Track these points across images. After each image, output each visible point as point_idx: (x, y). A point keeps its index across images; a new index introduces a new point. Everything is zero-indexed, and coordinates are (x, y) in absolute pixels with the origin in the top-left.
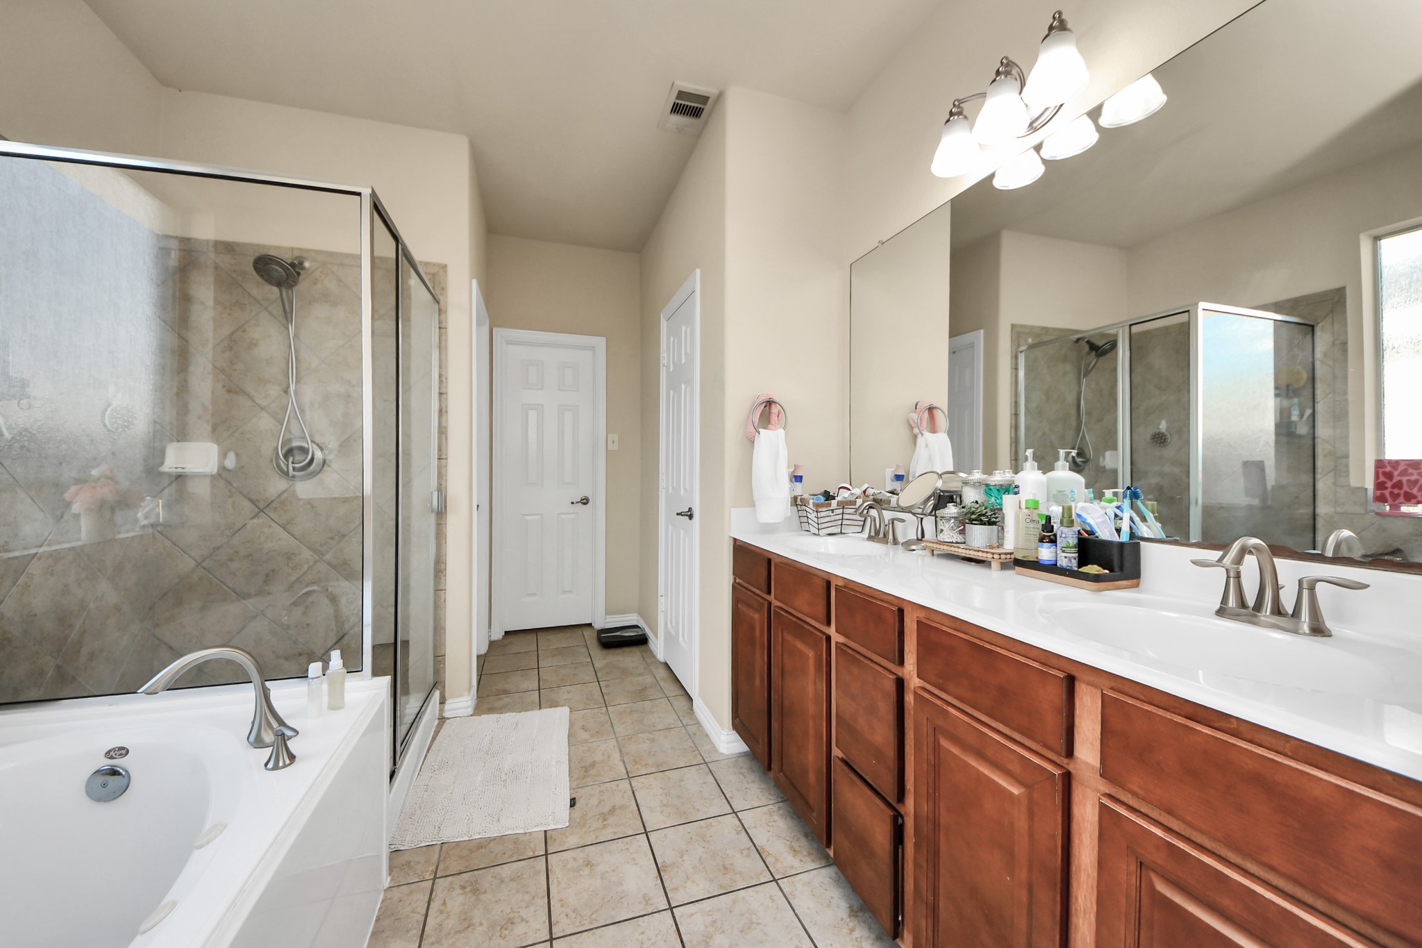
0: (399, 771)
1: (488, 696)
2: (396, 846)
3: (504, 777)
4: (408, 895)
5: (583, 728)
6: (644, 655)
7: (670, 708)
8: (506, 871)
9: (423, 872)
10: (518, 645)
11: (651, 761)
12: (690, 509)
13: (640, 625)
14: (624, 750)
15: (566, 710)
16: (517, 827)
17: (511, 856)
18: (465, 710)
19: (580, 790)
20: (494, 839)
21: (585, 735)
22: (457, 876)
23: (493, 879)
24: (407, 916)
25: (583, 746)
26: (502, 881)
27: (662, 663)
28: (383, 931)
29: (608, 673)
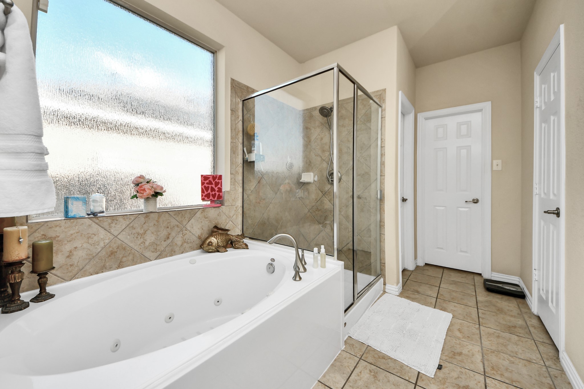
0: (356, 304)
1: (408, 290)
2: (350, 335)
3: (405, 332)
4: (349, 358)
5: (459, 330)
6: (520, 305)
7: (535, 348)
8: (392, 378)
9: (357, 353)
10: (431, 272)
11: (507, 374)
12: (558, 209)
13: (520, 286)
14: (486, 357)
15: (450, 316)
16: (403, 360)
17: (397, 372)
18: (395, 292)
19: (447, 363)
20: (391, 359)
21: (458, 334)
22: (369, 364)
23: (385, 377)
24: (345, 367)
25: (456, 340)
26: (389, 381)
27: (535, 315)
28: (335, 366)
29: (486, 306)
